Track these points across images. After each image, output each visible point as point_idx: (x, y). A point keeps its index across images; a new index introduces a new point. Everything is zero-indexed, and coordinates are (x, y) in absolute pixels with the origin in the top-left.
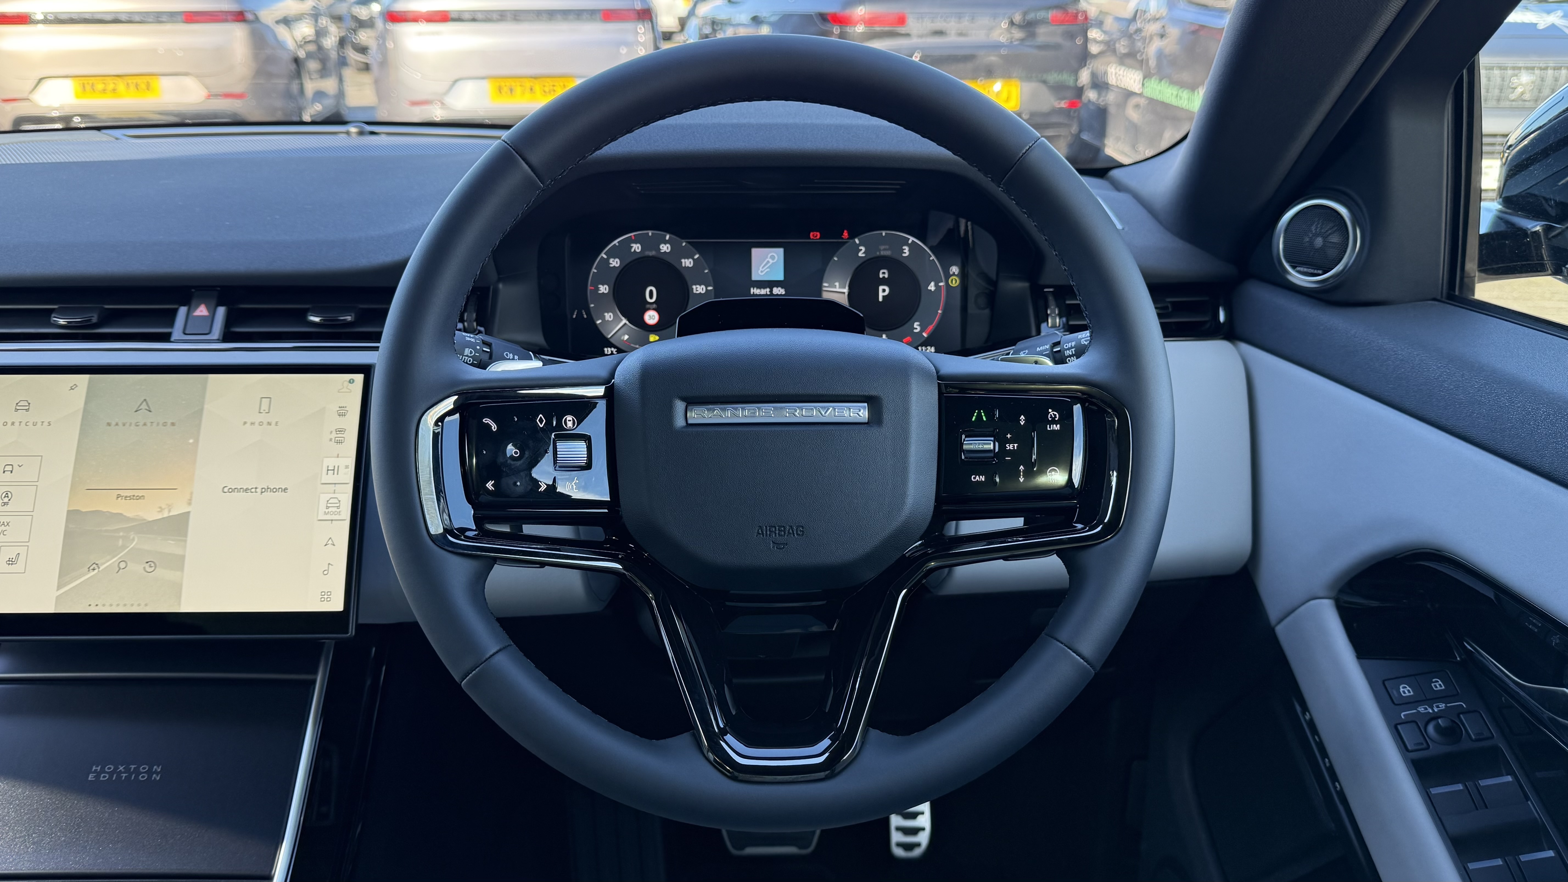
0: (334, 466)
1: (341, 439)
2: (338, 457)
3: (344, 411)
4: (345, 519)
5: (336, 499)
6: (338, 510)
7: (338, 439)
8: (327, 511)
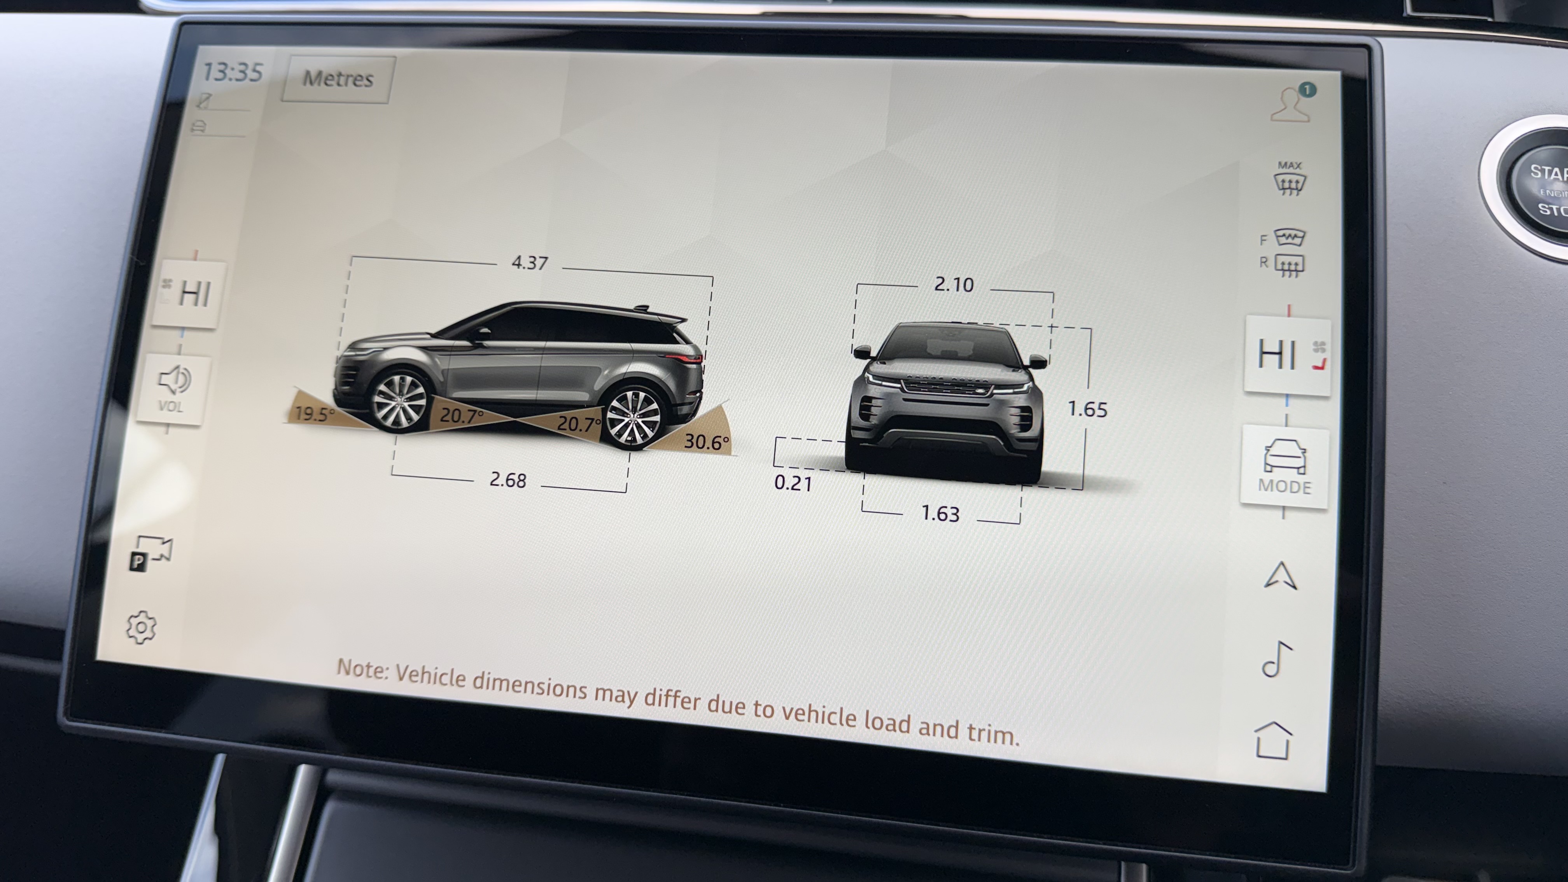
0: (1281, 342)
1: (1294, 260)
2: (1289, 315)
3: (1294, 178)
4: (1325, 507)
5: (1294, 443)
6: (1301, 479)
7: (1287, 259)
8: (1267, 477)
